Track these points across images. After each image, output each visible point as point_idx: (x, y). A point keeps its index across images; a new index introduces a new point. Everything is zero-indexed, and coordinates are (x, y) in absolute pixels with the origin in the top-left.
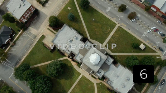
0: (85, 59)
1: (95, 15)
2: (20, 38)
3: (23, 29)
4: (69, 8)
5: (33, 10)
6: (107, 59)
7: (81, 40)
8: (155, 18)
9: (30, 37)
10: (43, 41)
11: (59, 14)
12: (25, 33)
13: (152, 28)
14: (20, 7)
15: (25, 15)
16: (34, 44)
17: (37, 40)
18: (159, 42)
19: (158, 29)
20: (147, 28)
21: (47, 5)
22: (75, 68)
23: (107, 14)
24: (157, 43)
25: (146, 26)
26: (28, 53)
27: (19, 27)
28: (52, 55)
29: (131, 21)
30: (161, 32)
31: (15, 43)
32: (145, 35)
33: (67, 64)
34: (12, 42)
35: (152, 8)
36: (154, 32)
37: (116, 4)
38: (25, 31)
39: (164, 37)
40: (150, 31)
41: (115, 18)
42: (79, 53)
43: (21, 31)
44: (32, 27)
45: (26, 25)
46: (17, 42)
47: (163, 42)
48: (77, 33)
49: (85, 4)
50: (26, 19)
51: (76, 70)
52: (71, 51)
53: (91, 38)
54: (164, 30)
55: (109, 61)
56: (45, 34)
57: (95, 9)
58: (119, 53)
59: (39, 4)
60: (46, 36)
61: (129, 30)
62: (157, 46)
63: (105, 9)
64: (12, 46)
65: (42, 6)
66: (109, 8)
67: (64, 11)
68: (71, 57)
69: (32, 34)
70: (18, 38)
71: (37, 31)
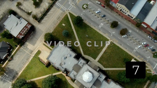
0: (78, 76)
1: (88, 31)
2: (17, 53)
3: (20, 44)
4: (64, 25)
5: (29, 26)
6: (99, 76)
7: (74, 57)
8: (146, 33)
9: (27, 52)
10: (39, 56)
11: (54, 30)
12: (22, 48)
13: (143, 44)
14: (17, 25)
15: (21, 32)
16: (31, 59)
17: (33, 56)
18: (149, 57)
19: (148, 45)
20: (138, 44)
21: (43, 21)
22: (69, 82)
23: (100, 30)
24: (148, 58)
25: (137, 42)
26: (25, 67)
27: (16, 43)
28: (47, 69)
29: (122, 36)
30: (151, 48)
31: (12, 58)
32: (136, 50)
33: (62, 79)
34: (9, 56)
35: (143, 24)
36: (144, 48)
37: (108, 21)
38: (22, 46)
39: (154, 52)
40: (141, 46)
41: (107, 34)
42: (73, 69)
43: (18, 46)
44: (29, 43)
45: (22, 41)
46: (14, 57)
47: (154, 57)
48: (71, 50)
49: (78, 22)
50: (23, 35)
51: (70, 84)
52: (65, 68)
53: (85, 54)
54: (154, 45)
55: (101, 78)
56: (40, 50)
57: (88, 25)
58: (111, 67)
59: (35, 21)
60: (42, 52)
61: (121, 45)
62: (148, 60)
63: (98, 25)
64: (9, 61)
65: (38, 22)
66: (102, 24)
67: (59, 27)
68: (65, 72)
69: (28, 49)
70: (15, 53)
71: (33, 46)
